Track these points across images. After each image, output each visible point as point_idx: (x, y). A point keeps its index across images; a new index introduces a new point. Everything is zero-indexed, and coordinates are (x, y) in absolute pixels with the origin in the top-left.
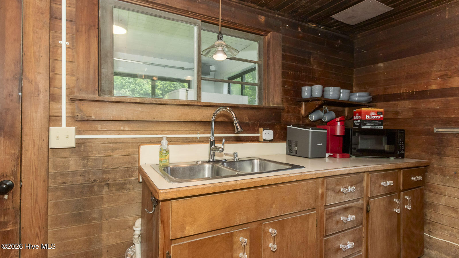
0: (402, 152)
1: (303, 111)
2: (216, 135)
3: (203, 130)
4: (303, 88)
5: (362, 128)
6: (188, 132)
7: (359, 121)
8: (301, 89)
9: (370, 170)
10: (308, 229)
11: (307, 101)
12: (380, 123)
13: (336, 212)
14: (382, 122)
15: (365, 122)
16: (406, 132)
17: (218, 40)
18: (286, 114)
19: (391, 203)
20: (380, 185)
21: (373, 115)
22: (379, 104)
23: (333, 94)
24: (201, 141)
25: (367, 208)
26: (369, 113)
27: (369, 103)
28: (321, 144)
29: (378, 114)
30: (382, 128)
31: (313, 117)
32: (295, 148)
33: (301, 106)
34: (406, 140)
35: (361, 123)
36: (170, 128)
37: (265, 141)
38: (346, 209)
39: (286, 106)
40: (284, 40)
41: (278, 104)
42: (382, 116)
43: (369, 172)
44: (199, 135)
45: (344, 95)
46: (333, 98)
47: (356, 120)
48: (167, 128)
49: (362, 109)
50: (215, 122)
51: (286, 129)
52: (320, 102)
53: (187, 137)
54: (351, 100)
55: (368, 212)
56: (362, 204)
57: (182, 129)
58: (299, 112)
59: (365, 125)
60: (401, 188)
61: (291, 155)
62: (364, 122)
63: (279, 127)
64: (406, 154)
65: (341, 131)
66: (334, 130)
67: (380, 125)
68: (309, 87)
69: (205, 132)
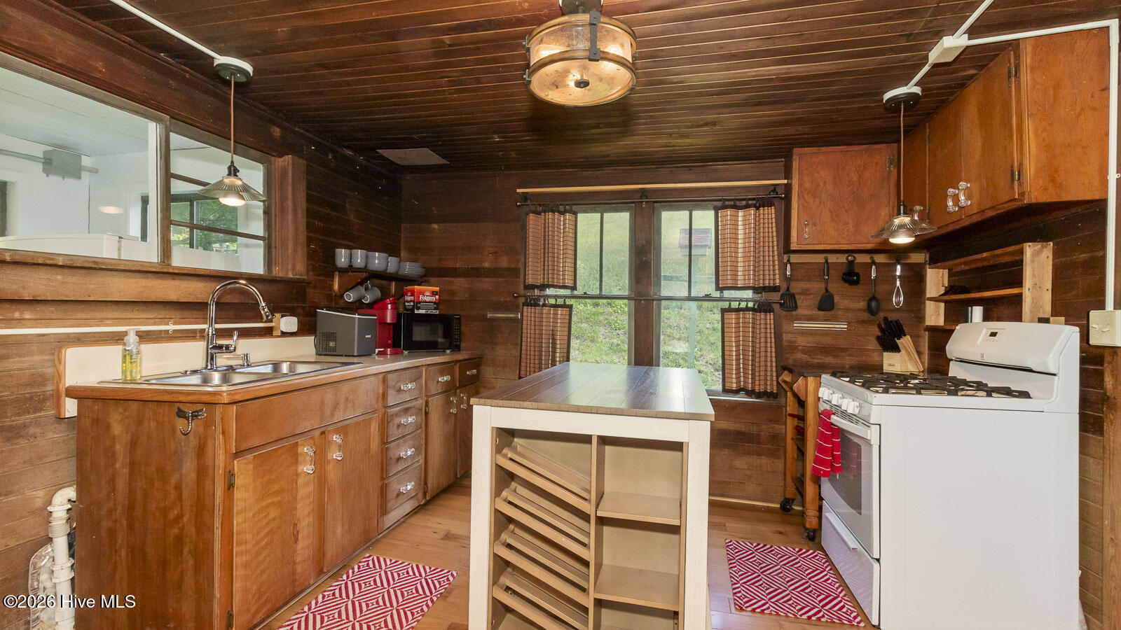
0: (458, 343)
1: (336, 287)
2: (218, 326)
3: (179, 316)
4: (338, 250)
5: (416, 312)
6: (151, 321)
7: (412, 304)
8: (334, 251)
9: (429, 363)
10: (370, 435)
11: (343, 271)
12: (435, 306)
13: (397, 415)
14: (437, 305)
15: (419, 305)
16: (462, 319)
17: (229, 174)
18: (312, 291)
19: (448, 403)
20: (438, 382)
21: (427, 296)
22: (433, 280)
23: (379, 263)
24: (176, 337)
25: (426, 410)
26: (423, 293)
27: (422, 277)
28: (370, 336)
29: (434, 294)
30: (438, 313)
31: (350, 297)
32: (332, 344)
33: (333, 278)
34: (463, 328)
35: (413, 306)
36: (117, 315)
37: (284, 334)
38: (406, 410)
39: (311, 277)
40: (309, 171)
41: (301, 275)
42: (437, 297)
43: (428, 365)
44: (171, 327)
45: (392, 264)
46: (378, 270)
47: (408, 302)
48: (110, 315)
49: (416, 287)
50: (217, 304)
51: (315, 314)
52: (364, 275)
53: (149, 331)
54: (400, 272)
55: (426, 413)
56: (422, 404)
57: (141, 316)
58: (331, 287)
59: (418, 308)
60: (458, 385)
61: (325, 355)
62: (417, 304)
63: (301, 312)
64: (463, 345)
65: (392, 317)
66: (384, 316)
67: (435, 309)
68: (348, 251)
69: (183, 320)
